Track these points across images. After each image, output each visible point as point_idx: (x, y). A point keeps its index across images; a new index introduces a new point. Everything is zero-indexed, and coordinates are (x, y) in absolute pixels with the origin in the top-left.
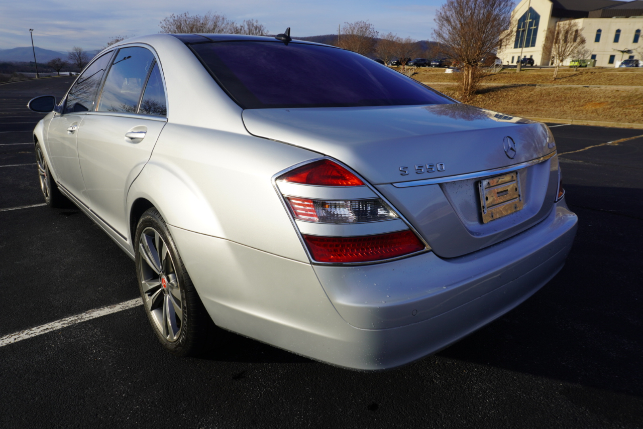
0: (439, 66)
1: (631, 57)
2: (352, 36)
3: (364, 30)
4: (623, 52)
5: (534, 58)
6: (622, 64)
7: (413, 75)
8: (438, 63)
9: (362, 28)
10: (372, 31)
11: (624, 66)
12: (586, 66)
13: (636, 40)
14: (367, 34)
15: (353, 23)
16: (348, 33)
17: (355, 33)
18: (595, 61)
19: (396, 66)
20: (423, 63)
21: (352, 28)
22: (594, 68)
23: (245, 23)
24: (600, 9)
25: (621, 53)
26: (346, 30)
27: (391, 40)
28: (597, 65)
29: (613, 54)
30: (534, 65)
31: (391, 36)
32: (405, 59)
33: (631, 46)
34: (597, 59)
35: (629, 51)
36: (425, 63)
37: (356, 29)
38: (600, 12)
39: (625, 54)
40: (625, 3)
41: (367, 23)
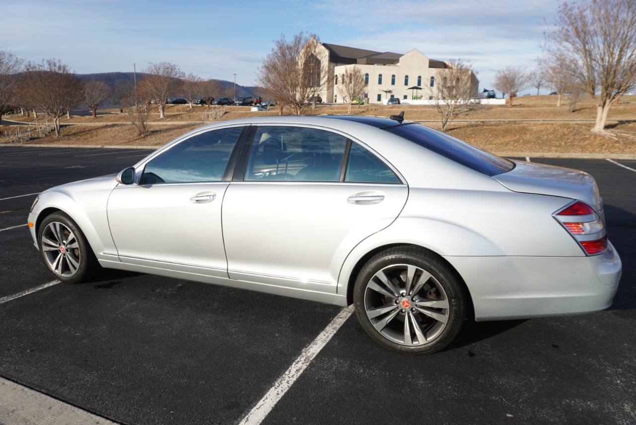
0: (243, 104)
1: (392, 96)
2: (157, 77)
3: (170, 70)
4: (386, 92)
5: (321, 96)
6: (389, 101)
7: (224, 114)
8: (241, 102)
9: (167, 68)
10: (178, 72)
11: (390, 103)
12: (363, 104)
13: (393, 83)
14: (173, 75)
15: (158, 64)
16: (153, 73)
17: (160, 74)
18: (368, 99)
19: (200, 105)
20: (226, 101)
21: (157, 69)
22: (368, 105)
23: (45, 62)
24: (365, 57)
25: (385, 93)
26: (150, 70)
27: (192, 81)
28: (370, 102)
29: (379, 93)
30: (322, 102)
31: (193, 77)
32: (209, 99)
33: (391, 88)
34: (368, 97)
35: (390, 92)
36: (229, 102)
37: (162, 69)
38: (365, 60)
39: (388, 93)
40: (380, 53)
41: (172, 64)
